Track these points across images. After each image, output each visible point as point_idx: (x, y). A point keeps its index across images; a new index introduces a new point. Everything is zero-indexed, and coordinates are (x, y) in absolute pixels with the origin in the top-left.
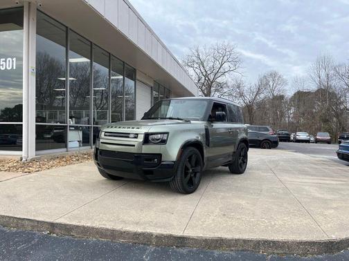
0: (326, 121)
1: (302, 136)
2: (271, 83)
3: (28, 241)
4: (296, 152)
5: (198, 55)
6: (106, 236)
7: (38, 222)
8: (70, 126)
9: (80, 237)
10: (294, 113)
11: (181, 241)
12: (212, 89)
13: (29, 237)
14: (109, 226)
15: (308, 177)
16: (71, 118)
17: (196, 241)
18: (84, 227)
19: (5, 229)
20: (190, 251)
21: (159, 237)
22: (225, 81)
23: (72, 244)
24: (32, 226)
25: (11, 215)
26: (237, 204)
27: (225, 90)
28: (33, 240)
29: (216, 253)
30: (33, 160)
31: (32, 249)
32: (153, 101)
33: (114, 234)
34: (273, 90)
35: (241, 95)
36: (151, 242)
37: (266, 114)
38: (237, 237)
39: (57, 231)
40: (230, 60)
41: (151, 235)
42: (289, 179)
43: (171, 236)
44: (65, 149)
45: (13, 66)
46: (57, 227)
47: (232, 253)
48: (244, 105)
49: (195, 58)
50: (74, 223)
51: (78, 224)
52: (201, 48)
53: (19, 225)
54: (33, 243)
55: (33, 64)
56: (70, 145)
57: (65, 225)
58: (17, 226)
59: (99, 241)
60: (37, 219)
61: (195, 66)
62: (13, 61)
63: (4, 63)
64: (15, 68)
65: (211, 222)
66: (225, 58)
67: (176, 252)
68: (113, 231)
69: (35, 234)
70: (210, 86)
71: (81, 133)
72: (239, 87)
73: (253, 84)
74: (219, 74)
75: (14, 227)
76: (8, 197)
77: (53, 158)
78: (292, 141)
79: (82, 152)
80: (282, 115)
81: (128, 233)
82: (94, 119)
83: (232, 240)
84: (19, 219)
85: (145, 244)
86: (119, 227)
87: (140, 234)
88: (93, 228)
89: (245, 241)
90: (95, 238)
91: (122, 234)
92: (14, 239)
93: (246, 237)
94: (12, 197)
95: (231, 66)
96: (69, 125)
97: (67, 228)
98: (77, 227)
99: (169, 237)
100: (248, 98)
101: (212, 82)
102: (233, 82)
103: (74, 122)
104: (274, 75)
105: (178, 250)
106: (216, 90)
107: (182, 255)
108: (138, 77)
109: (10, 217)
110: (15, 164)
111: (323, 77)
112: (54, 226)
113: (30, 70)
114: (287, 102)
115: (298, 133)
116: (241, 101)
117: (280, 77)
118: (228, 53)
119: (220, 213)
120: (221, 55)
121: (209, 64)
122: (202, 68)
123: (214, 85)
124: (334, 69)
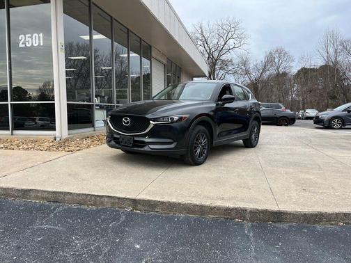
0: (333, 97)
1: (311, 113)
2: (276, 60)
5: (202, 32)
6: (194, 212)
7: (119, 198)
8: (96, 105)
9: (165, 213)
10: (297, 90)
11: (278, 216)
12: (217, 67)
13: (114, 215)
16: (96, 96)
17: (294, 216)
18: (169, 203)
19: (84, 207)
20: (291, 227)
21: (254, 212)
22: (229, 58)
24: (113, 203)
26: (307, 179)
27: (230, 68)
28: (120, 217)
29: (319, 227)
31: (125, 226)
32: (166, 78)
33: (203, 210)
34: (278, 67)
35: (247, 72)
36: (245, 217)
38: (337, 210)
39: (140, 207)
40: (234, 36)
41: (245, 210)
44: (92, 129)
46: (139, 204)
48: (249, 82)
49: (198, 35)
50: (158, 199)
51: (163, 200)
52: (205, 27)
53: (98, 203)
54: (122, 219)
55: (62, 41)
56: (97, 124)
57: (149, 201)
58: (95, 204)
59: (188, 217)
61: (199, 43)
62: (39, 37)
63: (30, 39)
64: (42, 44)
66: (230, 35)
67: (276, 227)
68: (202, 207)
69: (118, 211)
70: (214, 64)
71: (105, 112)
72: (244, 64)
73: (259, 62)
74: (224, 51)
75: (92, 205)
80: (287, 93)
81: (218, 209)
83: (333, 214)
84: (97, 196)
86: (207, 203)
87: (232, 210)
88: (180, 204)
91: (212, 209)
92: (100, 217)
95: (236, 42)
97: (151, 205)
98: (163, 203)
99: (265, 212)
100: (254, 75)
101: (216, 60)
102: (239, 60)
103: (99, 101)
104: (280, 52)
106: (221, 68)
107: (284, 230)
108: (154, 54)
109: (87, 195)
110: (51, 144)
111: (331, 51)
112: (136, 202)
113: (60, 47)
114: (290, 80)
115: (307, 111)
116: (247, 79)
117: (286, 53)
118: (232, 29)
119: (299, 188)
120: (225, 32)
121: (213, 41)
122: (206, 44)
123: (219, 63)
124: (342, 44)
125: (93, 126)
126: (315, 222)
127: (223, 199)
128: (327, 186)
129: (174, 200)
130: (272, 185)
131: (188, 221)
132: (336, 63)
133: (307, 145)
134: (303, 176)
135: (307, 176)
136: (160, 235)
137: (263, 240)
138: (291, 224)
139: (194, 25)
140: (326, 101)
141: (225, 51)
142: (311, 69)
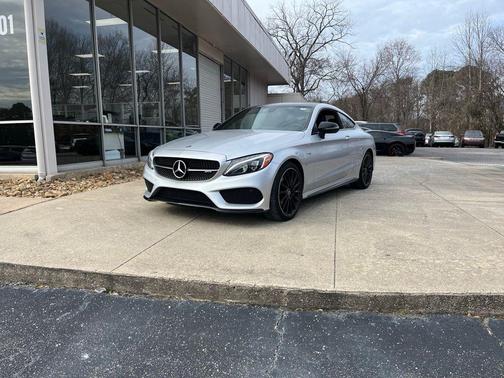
0: (476, 114)
1: (442, 136)
2: (395, 59)
3: (72, 307)
4: (442, 159)
5: (285, 17)
6: (202, 294)
7: (85, 273)
8: (105, 127)
9: (158, 297)
10: (426, 104)
11: (333, 300)
12: (306, 70)
13: (72, 300)
14: (206, 278)
15: (485, 194)
16: (105, 113)
17: (358, 300)
18: (163, 280)
19: (30, 287)
20: (350, 317)
21: (294, 295)
22: (325, 57)
23: (149, 309)
24: (76, 281)
25: (37, 264)
26: (399, 237)
27: (326, 71)
28: (81, 303)
29: (396, 318)
30: (54, 179)
31: (83, 320)
32: (223, 87)
33: (215, 290)
34: (397, 70)
35: (351, 78)
36: (279, 302)
37: (387, 106)
38: (428, 291)
39: (118, 287)
40: (333, 23)
41: (280, 291)
42: (458, 198)
43: (315, 292)
44: (101, 163)
45: (9, 27)
46: (117, 281)
47: (422, 318)
48: (354, 93)
49: (279, 22)
50: (147, 274)
51: (152, 276)
52: (289, 9)
53: (54, 280)
54: (81, 308)
55: (41, 25)
56: (108, 156)
57: (132, 277)
58: (49, 282)
59: (191, 302)
60: (83, 269)
61: (281, 33)
62: (8, 21)
64: (12, 32)
65: (371, 267)
66: (326, 21)
67: (327, 319)
68: (214, 286)
69: (82, 293)
70: (303, 66)
71: (122, 137)
72: (346, 66)
73: (368, 60)
74: (316, 46)
75: (44, 284)
76: (27, 235)
77: (86, 176)
78: (427, 146)
79: (126, 166)
80: (410, 108)
81: (240, 289)
82: (140, 116)
83: (421, 296)
84: (52, 269)
85: (269, 306)
86: (222, 279)
87: (260, 290)
88: (179, 282)
89: (443, 298)
90: (184, 297)
91: (229, 290)
92: (48, 304)
93: (442, 290)
94: (35, 235)
95: (335, 32)
96: (103, 124)
97: (136, 283)
98: (152, 280)
99: (313, 294)
100: (361, 83)
101: (306, 60)
102: (338, 59)
103: (110, 120)
104: (401, 48)
105: (329, 315)
106: (312, 72)
107: (338, 323)
108: (201, 49)
109: (36, 268)
110: (28, 186)
111: (475, 46)
112: (113, 280)
113: (38, 34)
114: (416, 88)
115: (437, 133)
116: (351, 88)
117: (409, 48)
118: (330, 12)
119: (379, 252)
120: (319, 16)
121: (300, 31)
122: (290, 37)
123: (309, 63)
124: (490, 34)
125: (102, 159)
126: (392, 309)
127: (251, 272)
128: (426, 249)
129: (171, 275)
130: (340, 248)
131: (188, 309)
132: (481, 62)
133: (421, 184)
134: (395, 232)
135: (401, 233)
136: (132, 335)
137: (299, 341)
138: (351, 313)
139: (272, 7)
140: (466, 119)
141: (319, 46)
142: (446, 72)
